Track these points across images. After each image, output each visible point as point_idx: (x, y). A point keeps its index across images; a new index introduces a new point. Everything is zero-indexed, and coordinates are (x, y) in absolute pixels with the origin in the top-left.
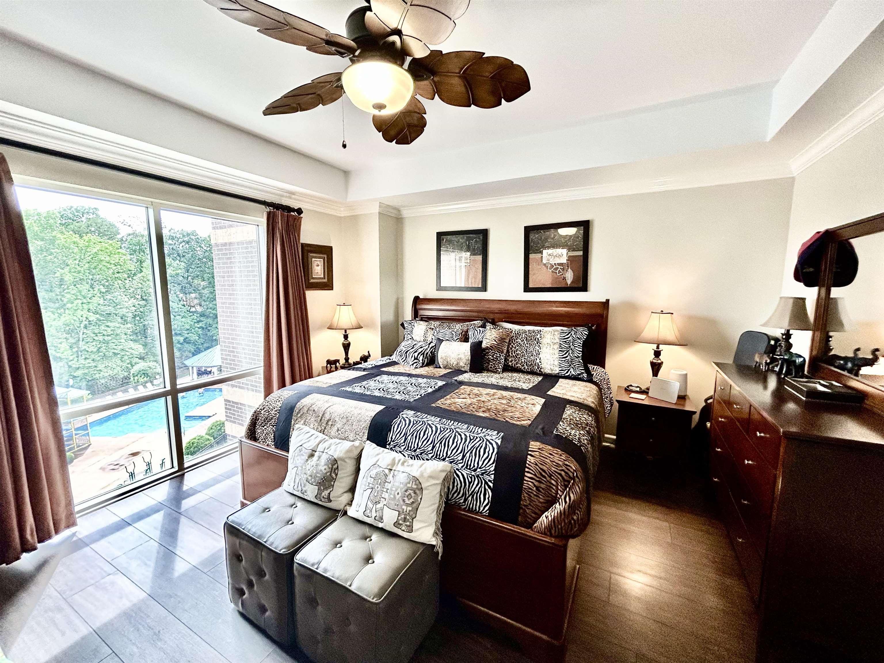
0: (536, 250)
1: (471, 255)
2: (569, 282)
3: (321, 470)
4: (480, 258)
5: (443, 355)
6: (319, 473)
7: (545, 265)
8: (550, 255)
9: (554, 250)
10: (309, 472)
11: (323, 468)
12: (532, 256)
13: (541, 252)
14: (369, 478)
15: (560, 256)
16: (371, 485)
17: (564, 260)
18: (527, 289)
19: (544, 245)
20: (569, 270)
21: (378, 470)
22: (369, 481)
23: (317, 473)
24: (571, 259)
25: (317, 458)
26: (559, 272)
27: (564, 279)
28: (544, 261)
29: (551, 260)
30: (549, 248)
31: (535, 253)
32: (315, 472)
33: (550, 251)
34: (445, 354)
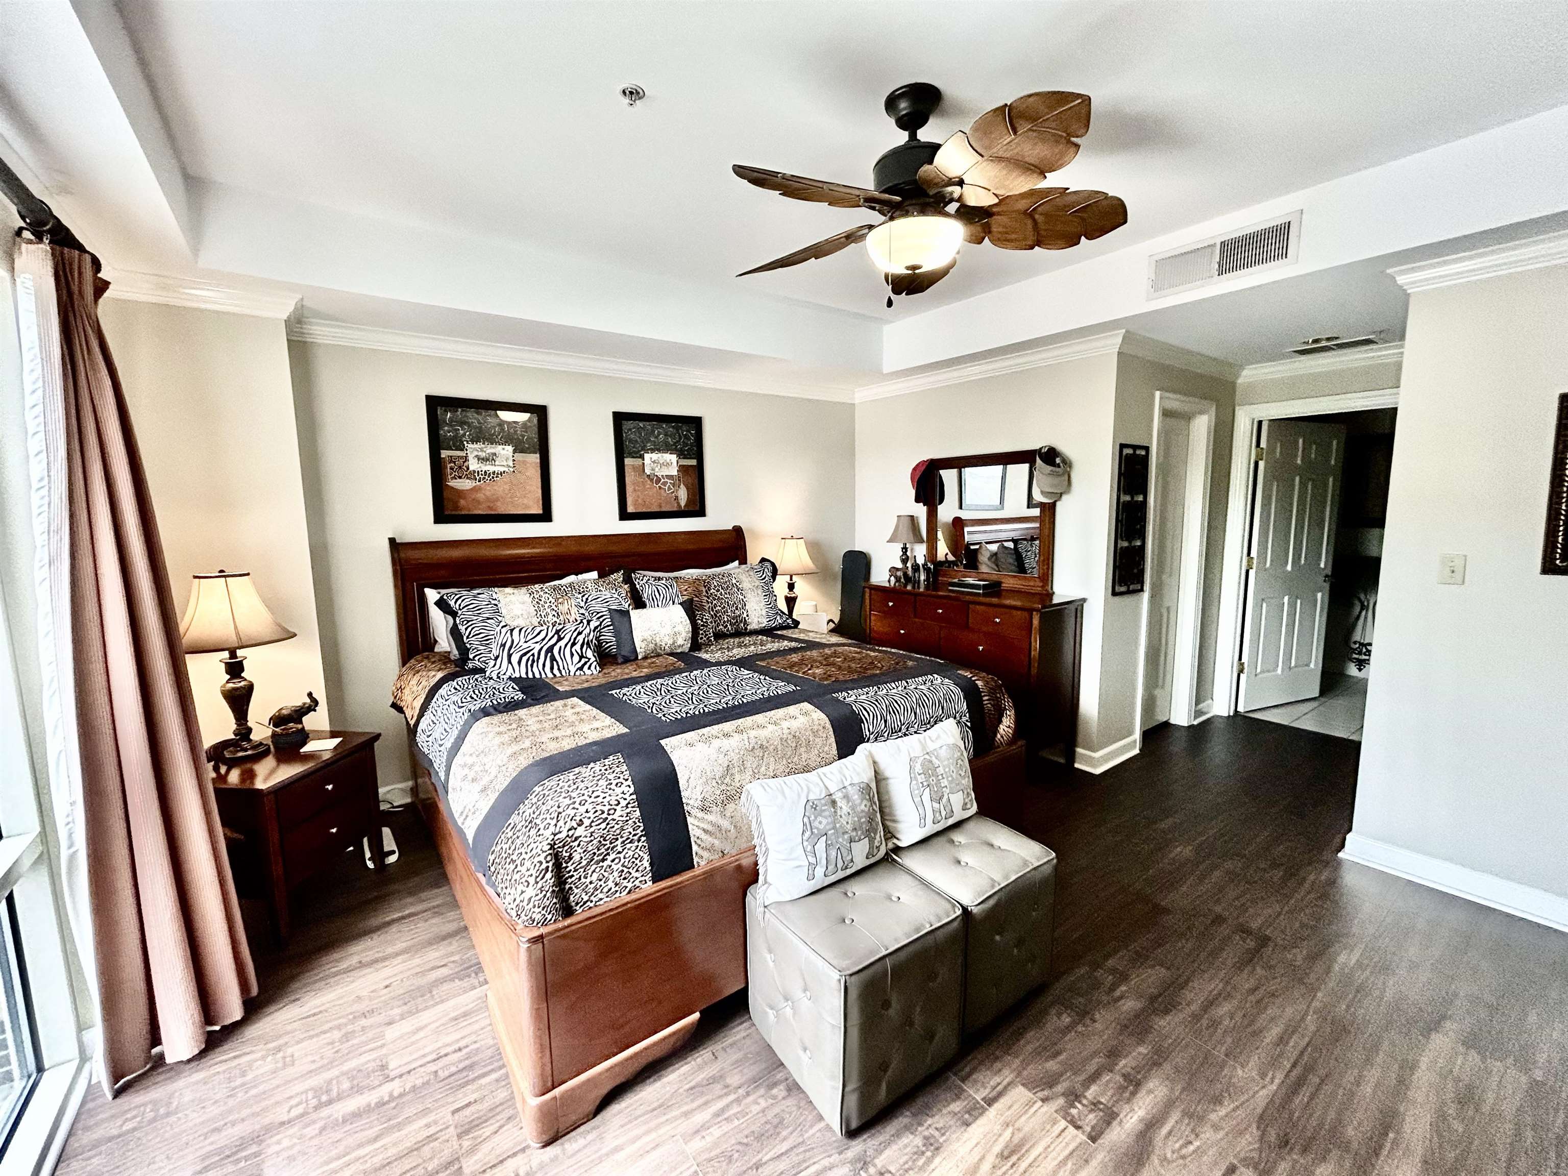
0: (634, 452)
1: (515, 451)
2: (683, 503)
3: (863, 811)
4: (535, 458)
5: (647, 635)
6: (862, 818)
7: (648, 476)
8: (654, 462)
9: (660, 455)
10: (848, 826)
11: (863, 807)
12: (628, 461)
13: (642, 457)
14: (919, 777)
15: (668, 465)
16: (925, 784)
17: (674, 471)
18: (624, 515)
19: (645, 446)
20: (682, 486)
21: (920, 761)
22: (920, 781)
23: (860, 818)
24: (683, 469)
25: (844, 802)
26: (669, 489)
27: (677, 498)
28: (648, 471)
29: (657, 469)
30: (653, 451)
31: (633, 457)
32: (856, 819)
33: (655, 456)
34: (651, 633)
